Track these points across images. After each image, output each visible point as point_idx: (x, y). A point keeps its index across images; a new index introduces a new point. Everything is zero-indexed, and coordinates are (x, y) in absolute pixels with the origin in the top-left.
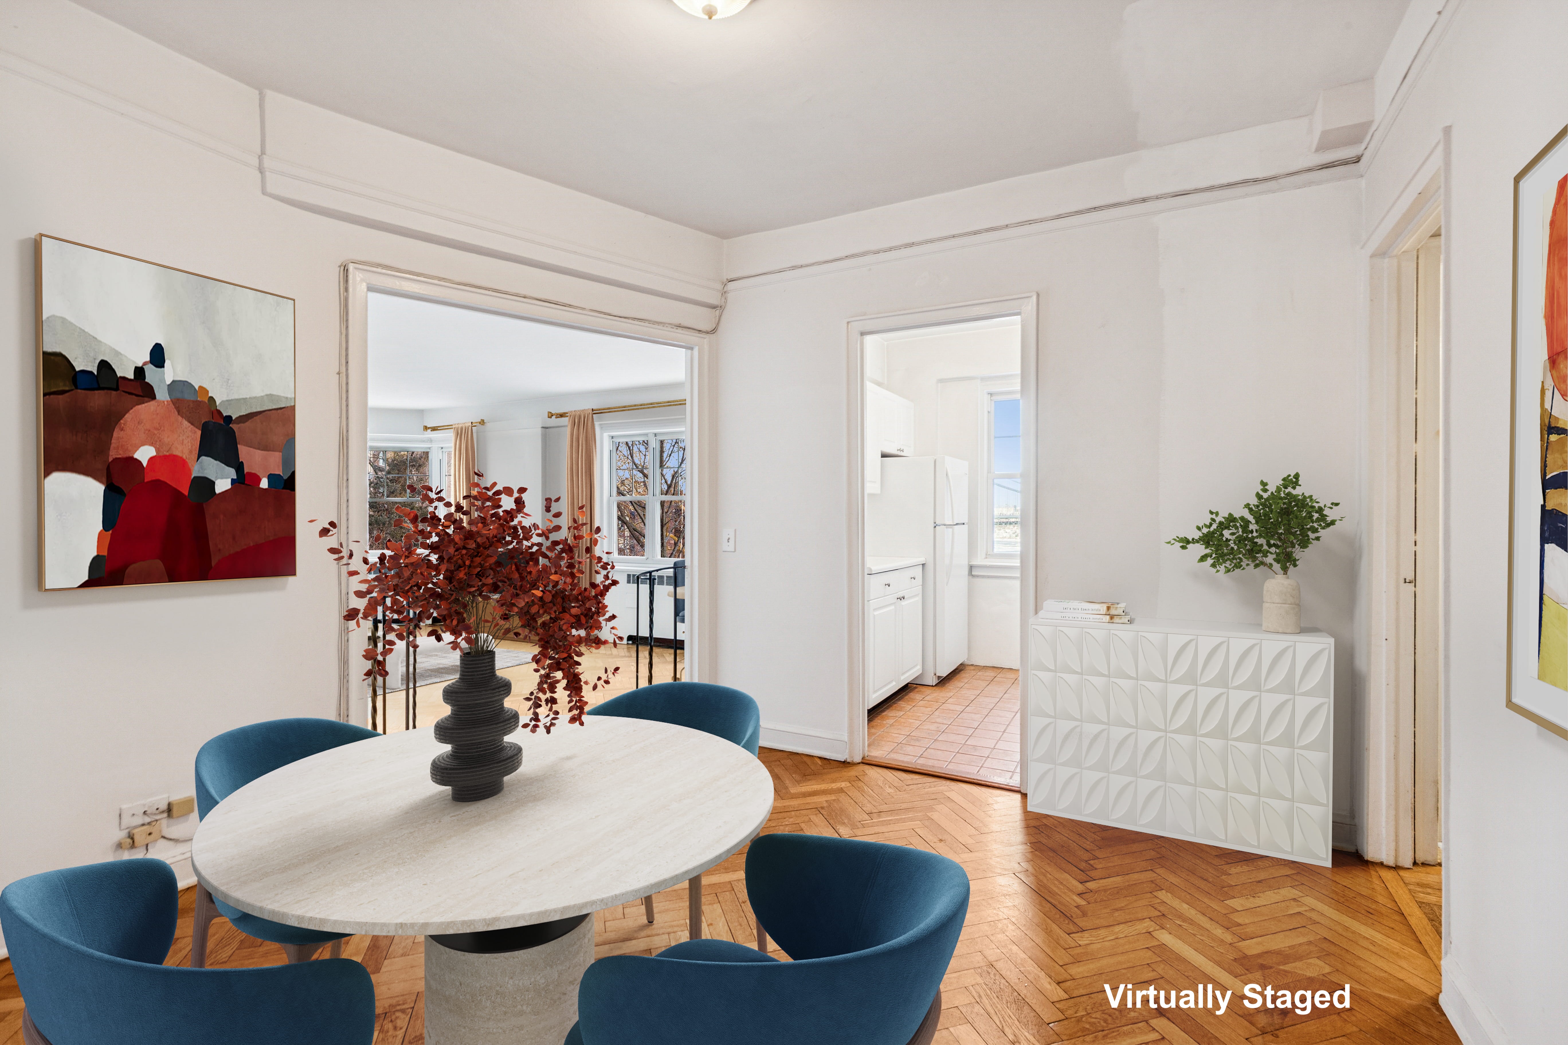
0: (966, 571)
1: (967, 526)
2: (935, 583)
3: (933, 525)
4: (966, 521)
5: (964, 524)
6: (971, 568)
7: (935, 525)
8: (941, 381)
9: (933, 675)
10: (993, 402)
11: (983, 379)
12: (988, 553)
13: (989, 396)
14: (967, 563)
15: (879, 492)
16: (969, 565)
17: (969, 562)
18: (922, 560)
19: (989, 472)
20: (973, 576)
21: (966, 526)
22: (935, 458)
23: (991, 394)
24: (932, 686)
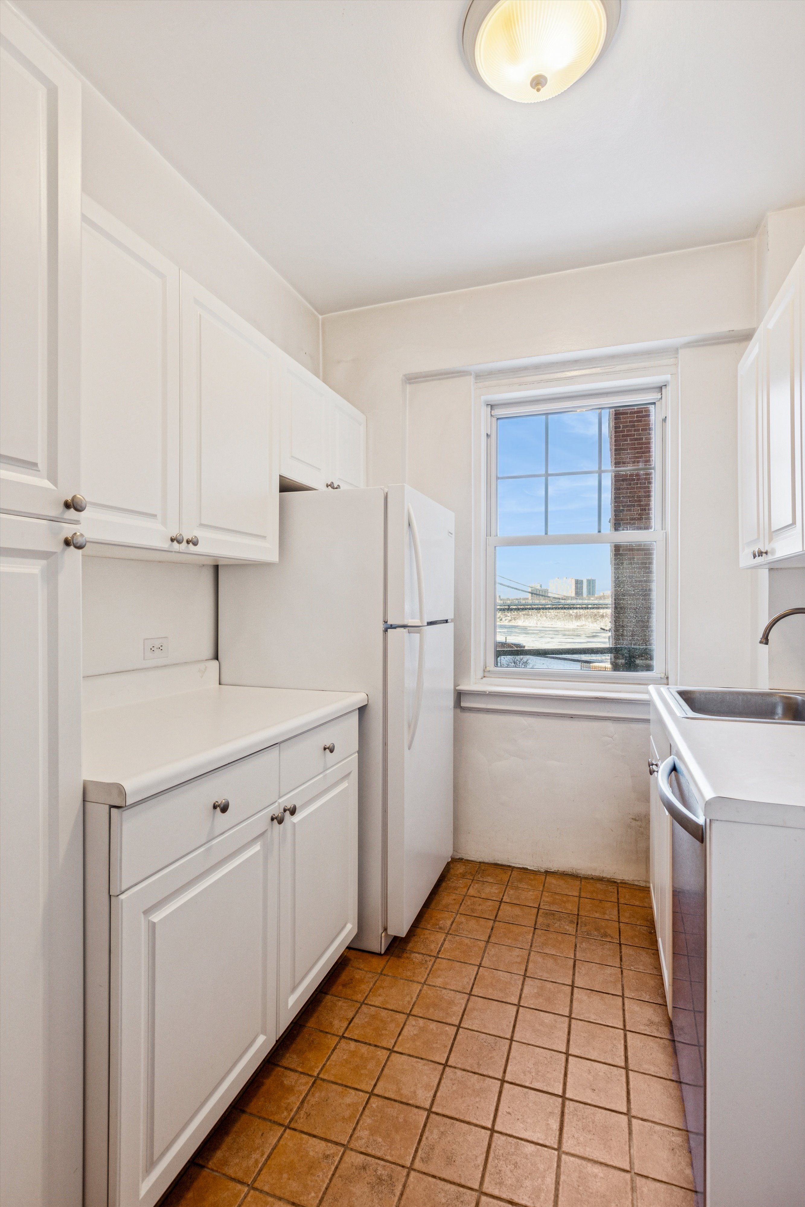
0: (450, 701)
1: (452, 624)
2: (385, 744)
3: (381, 627)
4: (450, 616)
5: (446, 621)
6: (459, 695)
7: (386, 626)
8: (411, 379)
9: (381, 931)
10: (494, 420)
11: (479, 376)
12: (488, 669)
13: (489, 408)
14: (451, 687)
15: (273, 557)
16: (455, 690)
17: (456, 685)
18: (358, 699)
19: (489, 534)
20: (461, 708)
21: (450, 626)
22: (386, 490)
23: (492, 407)
24: (380, 954)
